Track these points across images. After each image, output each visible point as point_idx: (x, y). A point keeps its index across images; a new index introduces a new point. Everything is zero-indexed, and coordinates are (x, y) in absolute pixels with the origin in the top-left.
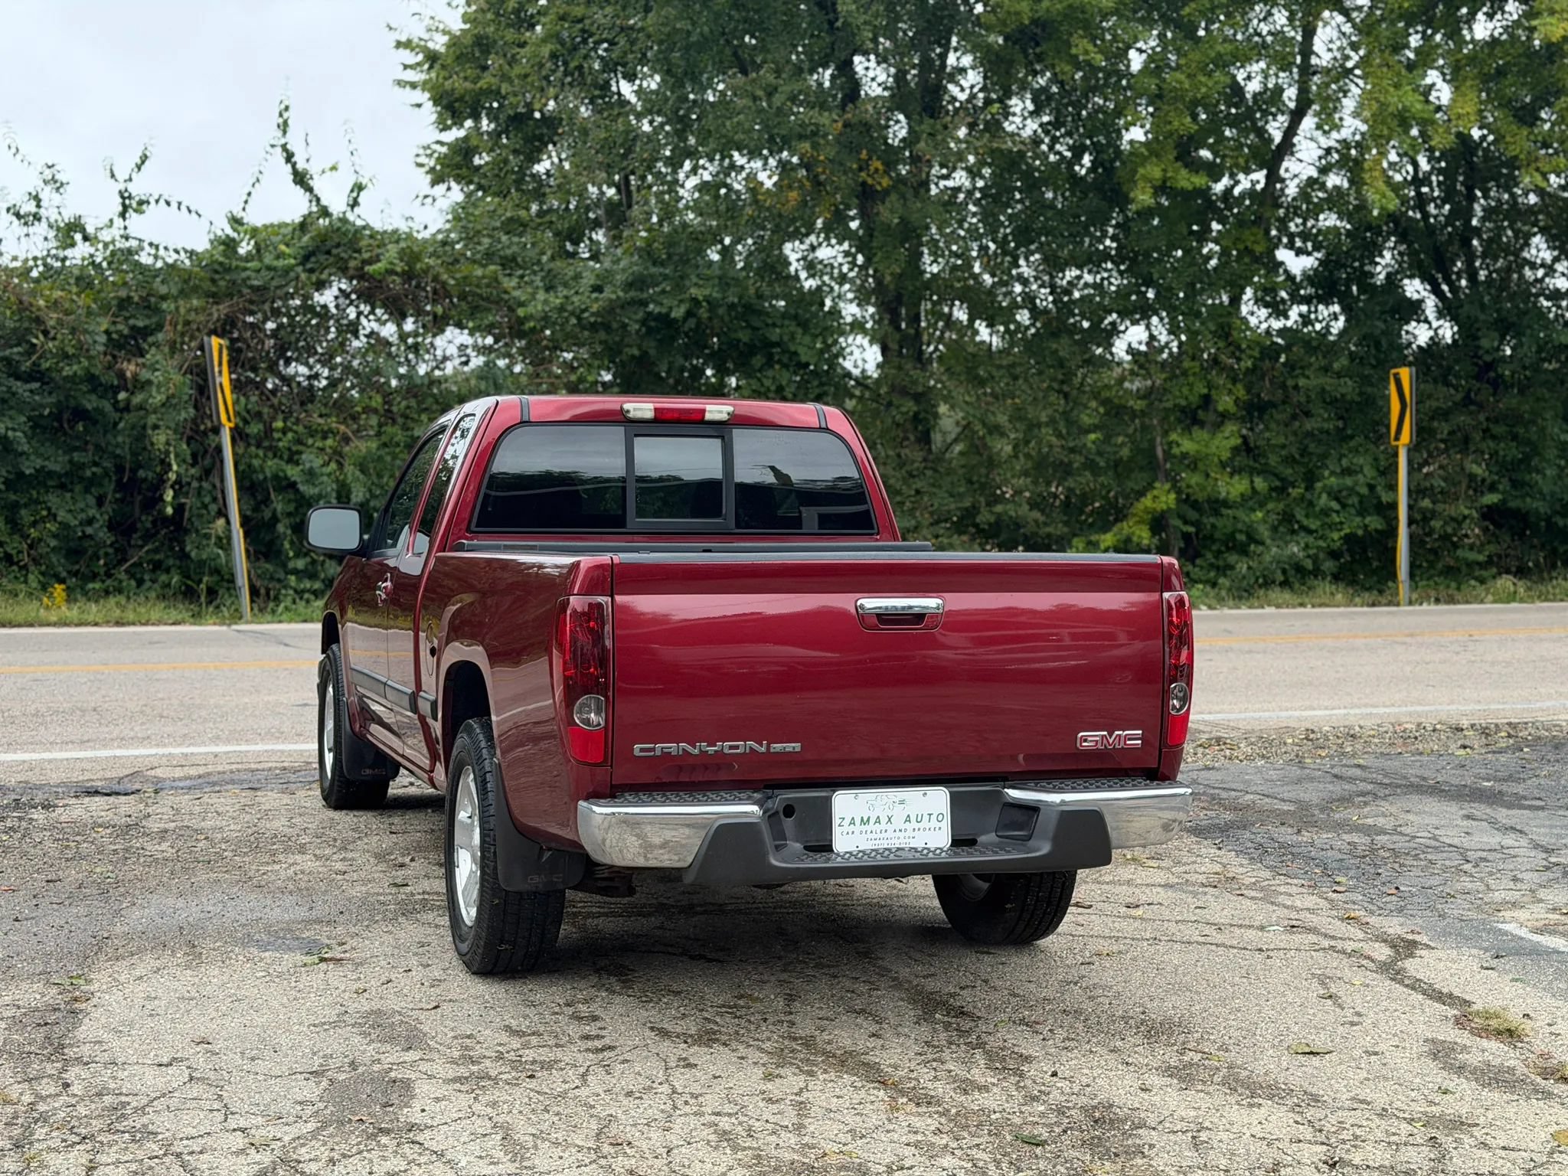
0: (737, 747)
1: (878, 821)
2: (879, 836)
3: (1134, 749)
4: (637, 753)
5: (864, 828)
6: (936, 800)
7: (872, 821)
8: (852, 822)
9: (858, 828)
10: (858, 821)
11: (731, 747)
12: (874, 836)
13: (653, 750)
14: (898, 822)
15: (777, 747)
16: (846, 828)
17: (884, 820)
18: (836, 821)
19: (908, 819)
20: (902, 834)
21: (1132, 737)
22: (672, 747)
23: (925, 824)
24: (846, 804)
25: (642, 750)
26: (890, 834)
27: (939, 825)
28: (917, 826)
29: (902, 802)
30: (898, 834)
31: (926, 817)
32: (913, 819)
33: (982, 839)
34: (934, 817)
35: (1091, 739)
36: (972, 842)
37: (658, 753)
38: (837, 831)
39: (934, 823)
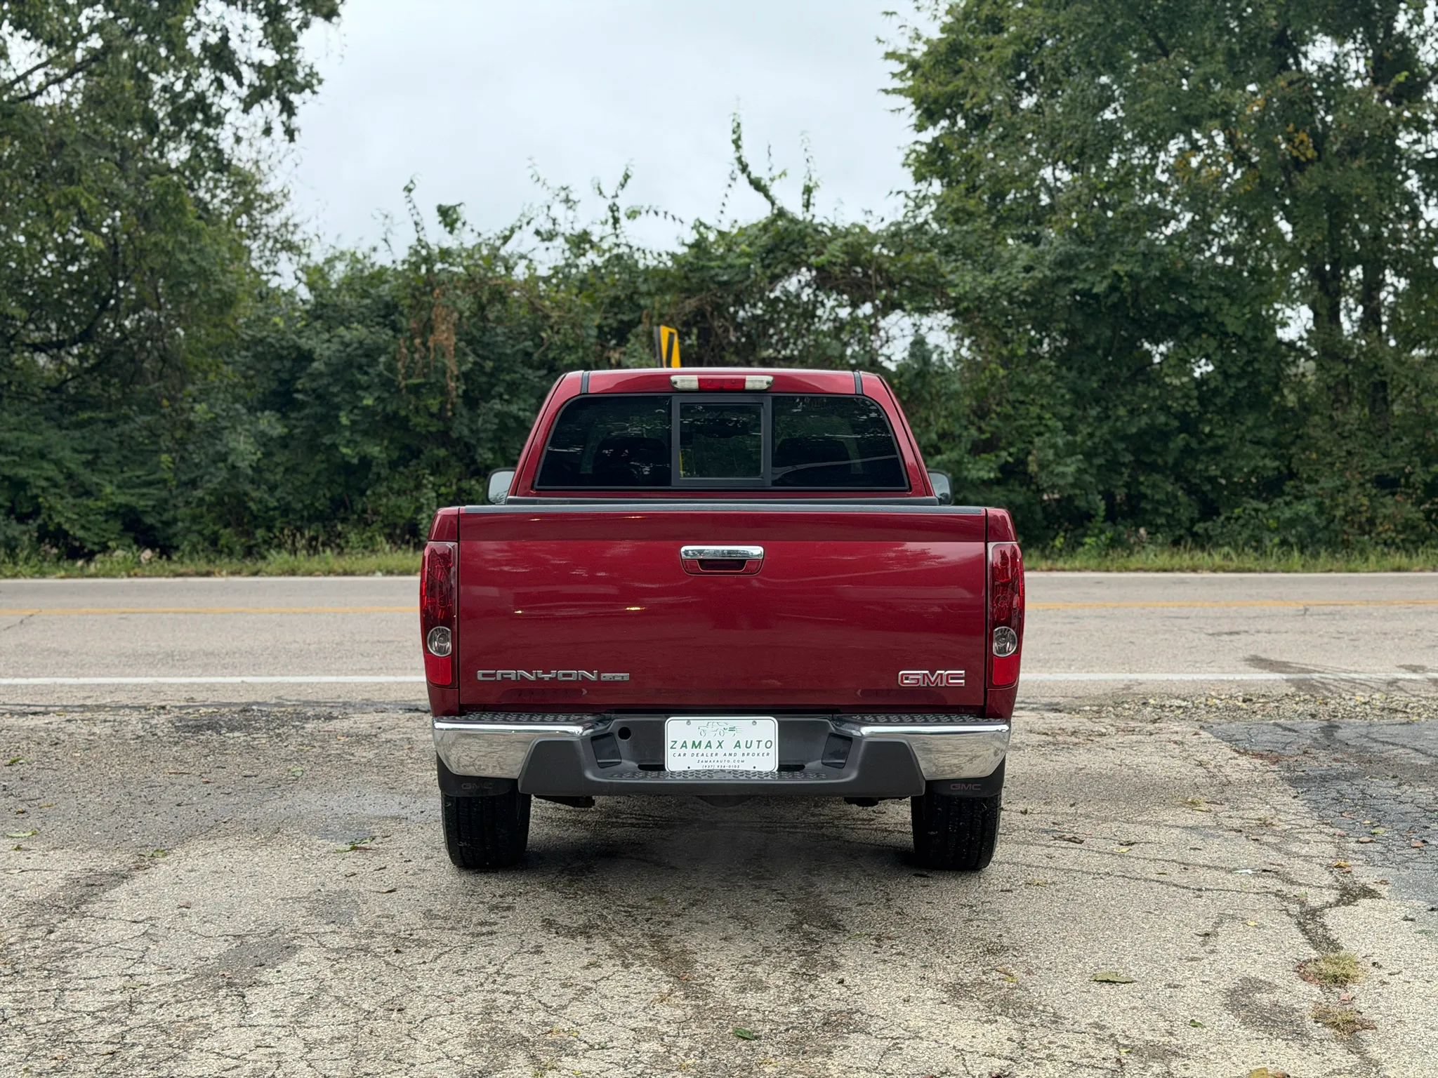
0: (570, 675)
1: (709, 745)
2: (709, 758)
4: (480, 678)
5: (695, 751)
6: (766, 728)
7: (703, 745)
8: (684, 745)
9: (689, 750)
10: (689, 745)
11: (564, 675)
12: (704, 758)
13: (494, 675)
14: (729, 746)
15: (607, 676)
16: (678, 750)
17: (715, 744)
18: (668, 743)
19: (738, 745)
20: (732, 758)
21: (954, 677)
22: (512, 674)
23: (754, 749)
24: (677, 729)
25: (484, 675)
26: (720, 758)
27: (766, 751)
28: (747, 751)
29: (732, 729)
30: (727, 757)
31: (755, 744)
32: (743, 744)
33: (808, 765)
34: (763, 744)
35: (911, 677)
36: (800, 768)
37: (499, 678)
38: (669, 753)
39: (763, 749)
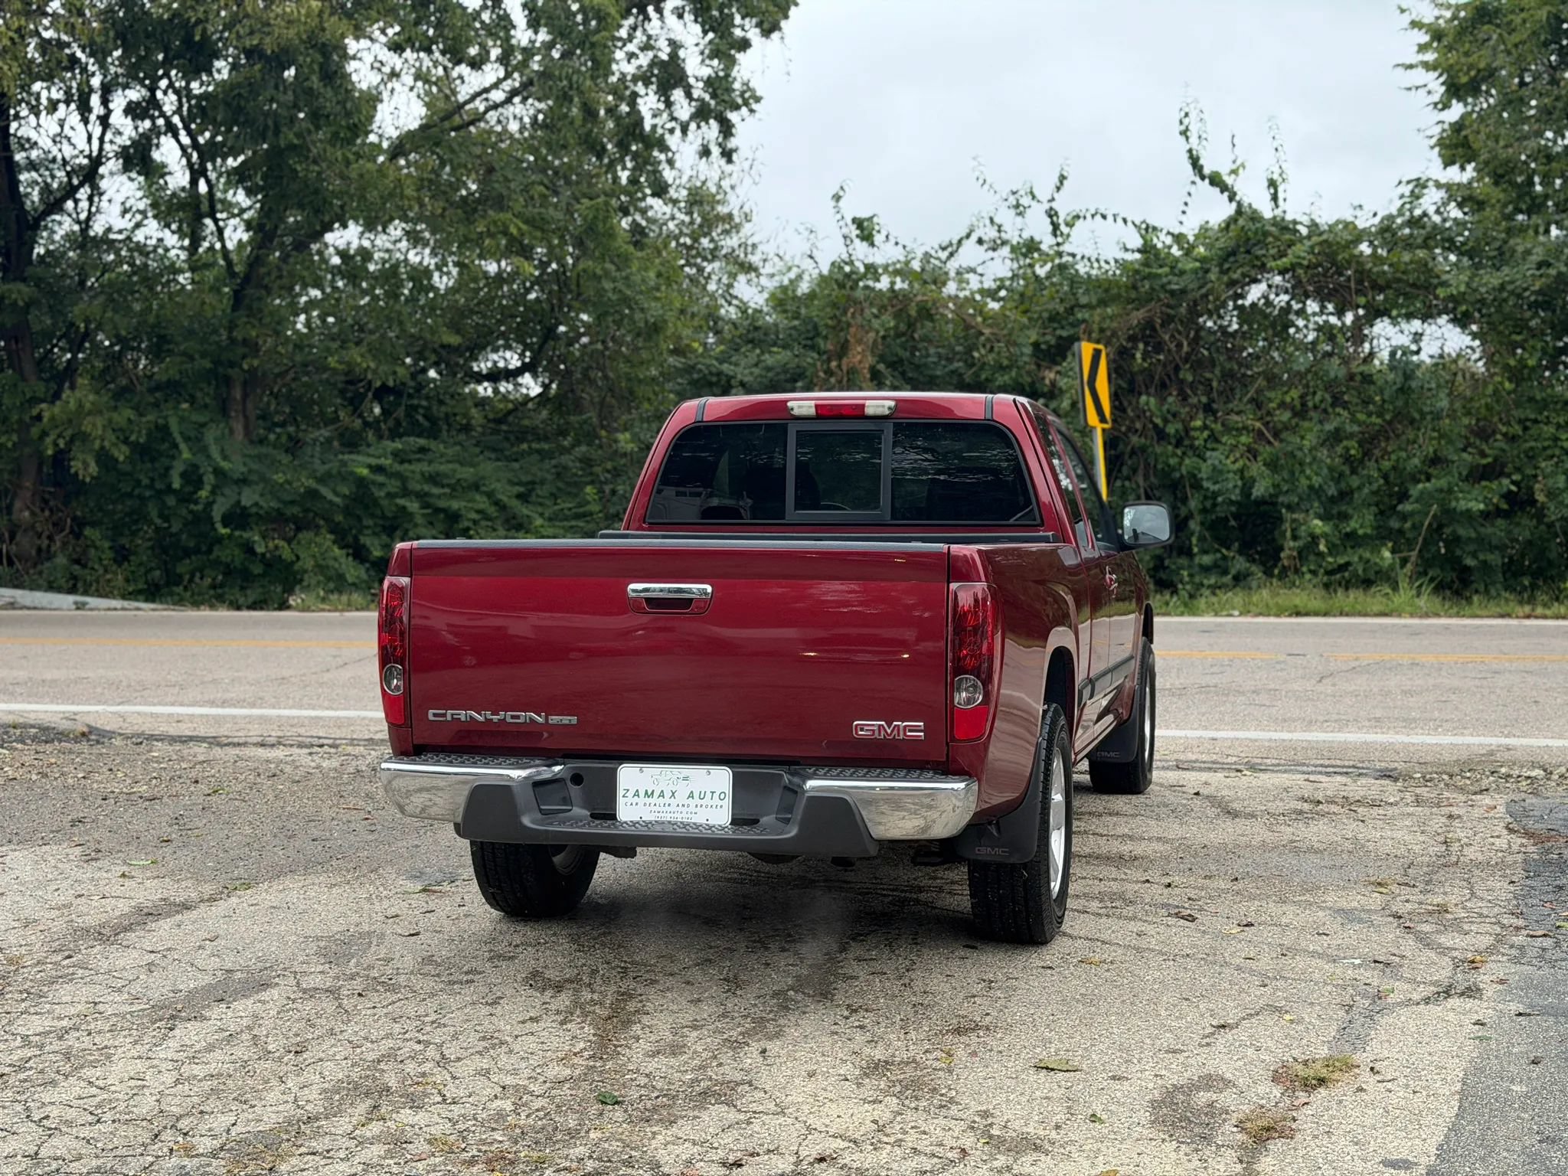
0: (518, 717)
1: (662, 795)
2: (662, 809)
3: (915, 741)
4: (431, 718)
5: (648, 800)
6: (719, 779)
7: (656, 794)
8: (637, 794)
9: (642, 799)
10: (642, 793)
11: (513, 717)
12: (657, 808)
13: (444, 715)
14: (682, 797)
15: (554, 719)
16: (630, 799)
17: (668, 794)
18: (620, 792)
19: (691, 796)
20: (685, 809)
21: (913, 729)
22: (462, 715)
23: (707, 801)
24: (631, 777)
25: (435, 715)
26: (673, 808)
27: (720, 803)
28: (701, 802)
29: (686, 779)
30: (680, 809)
31: (709, 795)
32: (696, 795)
33: (764, 820)
34: (716, 795)
35: (867, 727)
36: (753, 822)
37: (449, 718)
38: (621, 802)
39: (716, 801)
